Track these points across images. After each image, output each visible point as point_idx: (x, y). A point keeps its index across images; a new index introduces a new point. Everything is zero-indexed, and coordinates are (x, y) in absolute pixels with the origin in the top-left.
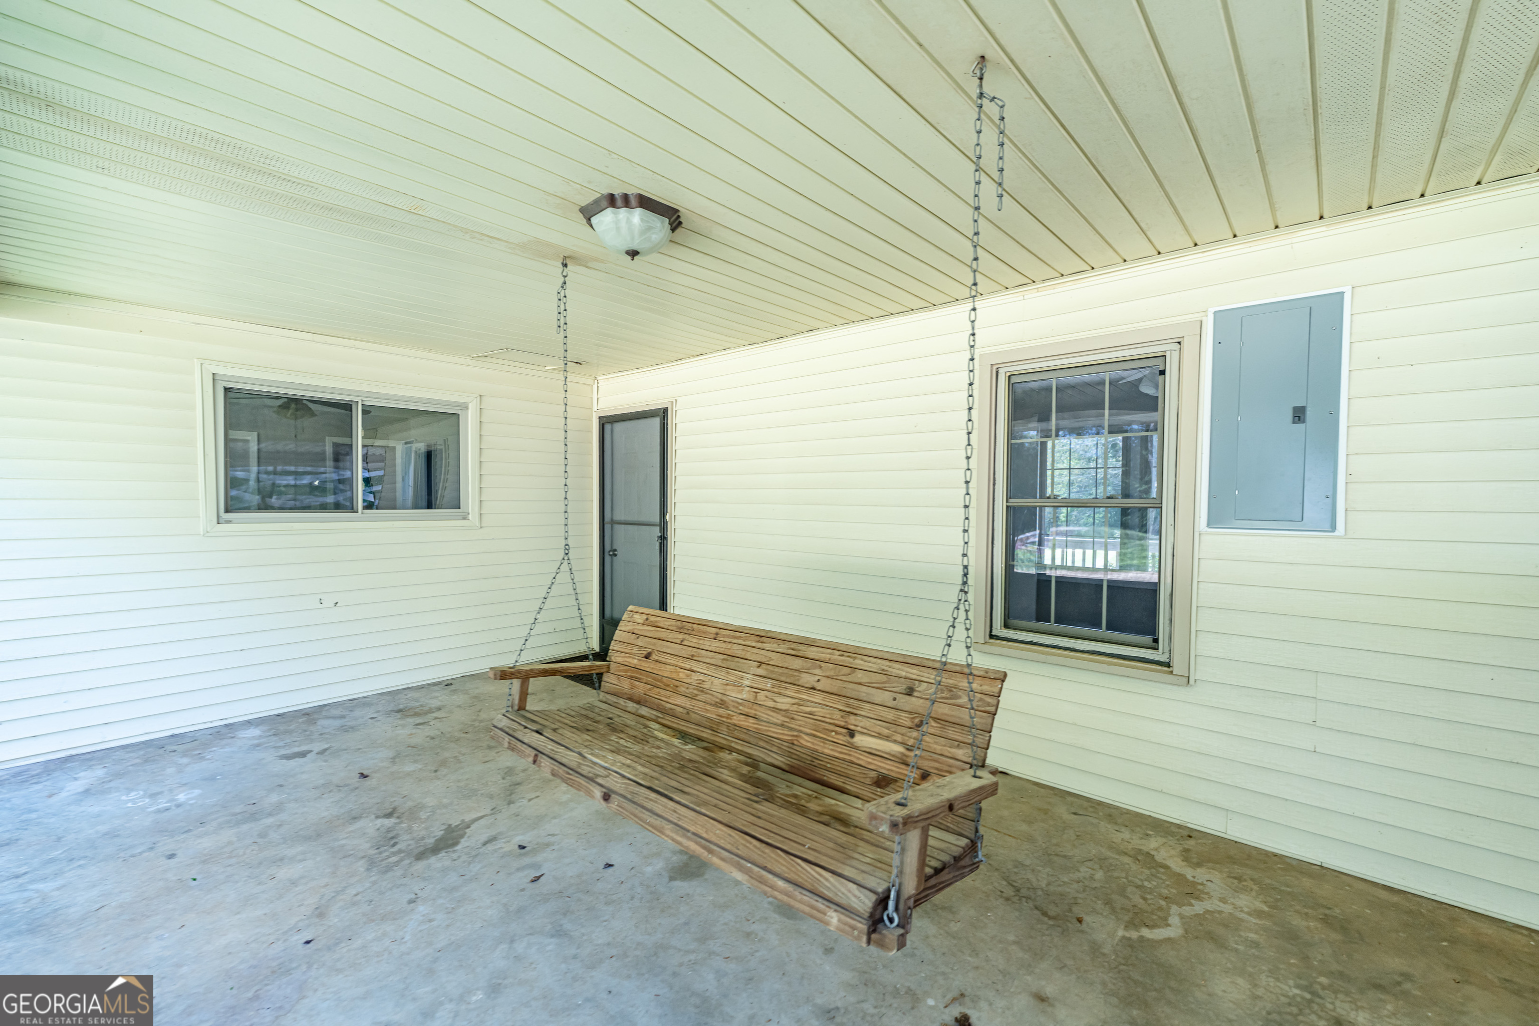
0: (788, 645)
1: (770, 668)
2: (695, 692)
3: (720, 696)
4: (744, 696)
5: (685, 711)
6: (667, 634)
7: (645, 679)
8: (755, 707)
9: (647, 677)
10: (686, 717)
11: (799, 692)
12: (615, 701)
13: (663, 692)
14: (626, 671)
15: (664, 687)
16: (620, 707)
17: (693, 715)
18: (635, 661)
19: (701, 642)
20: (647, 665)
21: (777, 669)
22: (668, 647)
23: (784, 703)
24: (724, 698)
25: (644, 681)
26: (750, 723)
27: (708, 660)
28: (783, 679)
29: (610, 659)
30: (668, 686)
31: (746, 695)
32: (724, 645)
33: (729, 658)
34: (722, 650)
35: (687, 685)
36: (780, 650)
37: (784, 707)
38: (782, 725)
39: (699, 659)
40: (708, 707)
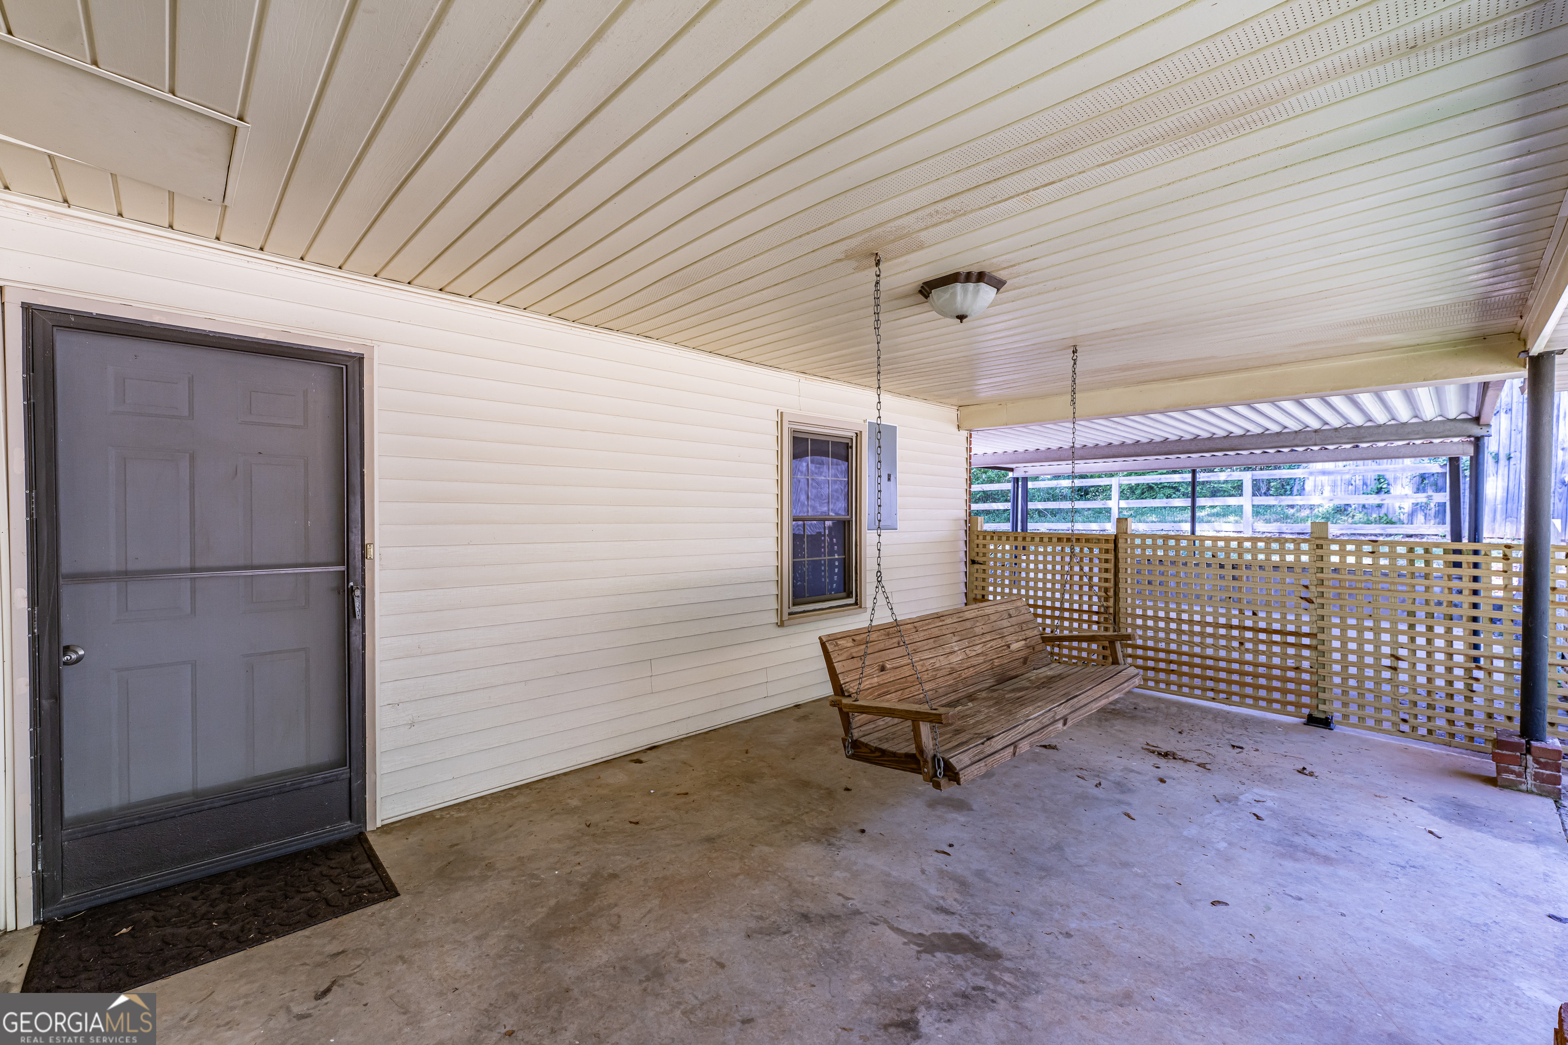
0: (955, 616)
1: (959, 633)
2: (934, 673)
3: (948, 666)
4: (960, 658)
5: (934, 691)
6: (883, 644)
7: (893, 689)
8: (970, 660)
9: (894, 686)
10: (936, 695)
11: (980, 639)
12: (873, 726)
13: (912, 689)
14: (871, 694)
15: (911, 685)
16: (881, 728)
17: (940, 690)
18: (876, 680)
19: (911, 637)
20: (887, 677)
21: (963, 632)
22: (893, 653)
23: (979, 649)
24: (952, 666)
25: (893, 691)
26: (971, 671)
27: (926, 648)
28: (969, 636)
29: (849, 692)
30: (914, 682)
31: (960, 656)
32: (926, 633)
33: (936, 639)
34: (928, 637)
35: (926, 673)
36: (955, 621)
37: (980, 651)
38: (985, 662)
39: (921, 650)
40: (947, 678)
